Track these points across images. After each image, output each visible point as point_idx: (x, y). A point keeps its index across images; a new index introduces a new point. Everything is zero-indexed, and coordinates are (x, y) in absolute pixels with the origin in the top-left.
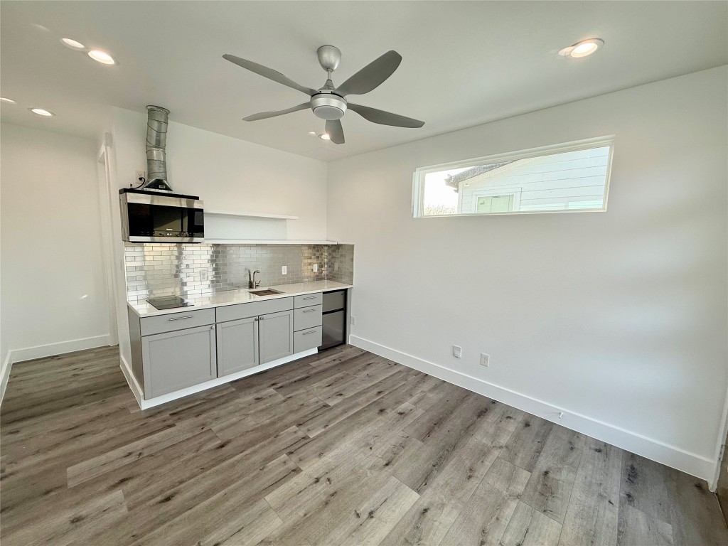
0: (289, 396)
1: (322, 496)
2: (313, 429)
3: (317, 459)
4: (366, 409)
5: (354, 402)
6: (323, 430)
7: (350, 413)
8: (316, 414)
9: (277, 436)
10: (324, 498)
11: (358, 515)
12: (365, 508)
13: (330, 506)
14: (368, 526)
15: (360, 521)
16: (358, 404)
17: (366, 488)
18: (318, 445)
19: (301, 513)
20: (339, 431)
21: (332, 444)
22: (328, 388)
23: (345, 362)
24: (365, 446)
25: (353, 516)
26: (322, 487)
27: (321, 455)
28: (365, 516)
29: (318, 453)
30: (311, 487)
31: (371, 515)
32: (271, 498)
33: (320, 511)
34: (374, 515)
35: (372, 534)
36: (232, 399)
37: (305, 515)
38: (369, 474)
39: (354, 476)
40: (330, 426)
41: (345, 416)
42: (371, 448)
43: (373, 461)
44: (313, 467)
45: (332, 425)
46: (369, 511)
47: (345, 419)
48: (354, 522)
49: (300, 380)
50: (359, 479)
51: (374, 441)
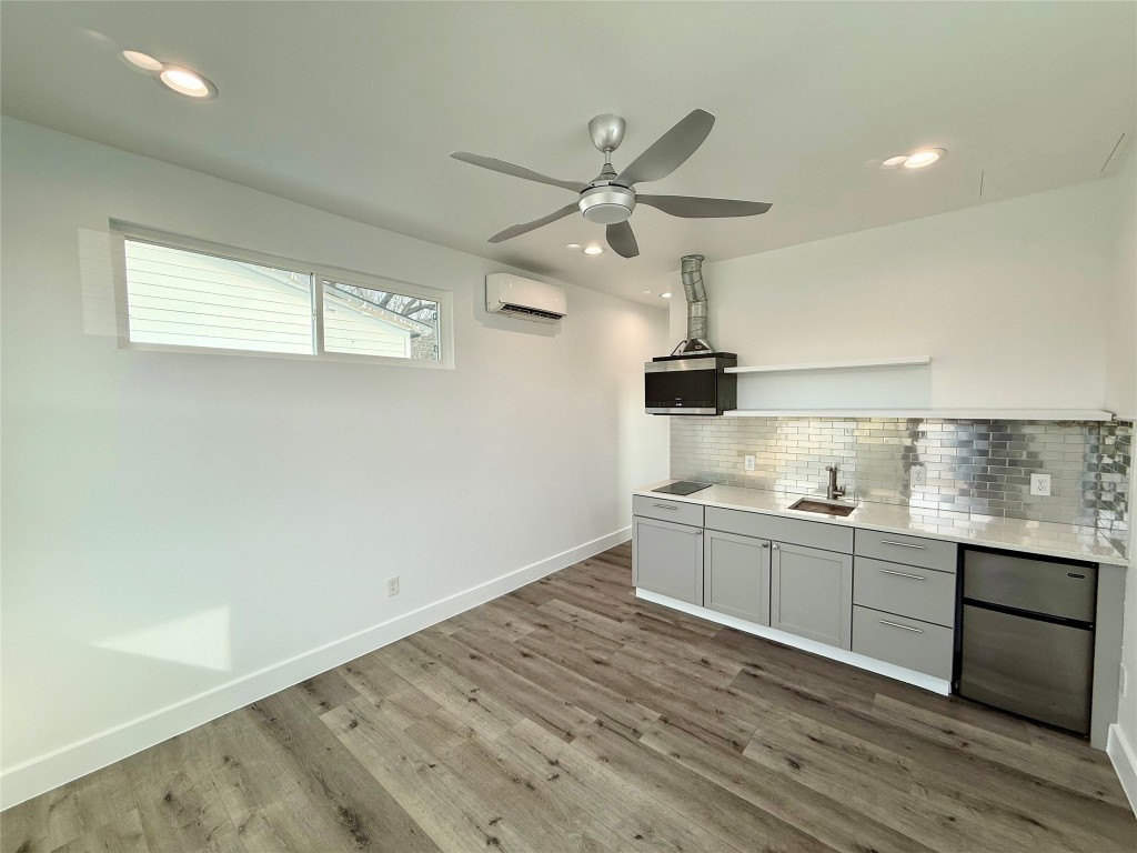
0: (734, 690)
1: (526, 773)
2: (661, 738)
3: (595, 756)
4: (771, 821)
5: (781, 793)
6: (665, 753)
7: (737, 791)
8: (703, 736)
9: (630, 702)
10: (524, 776)
11: (493, 822)
12: (506, 832)
13: (511, 785)
14: (474, 837)
15: (484, 825)
16: (780, 803)
17: (542, 831)
18: (625, 751)
19: (502, 756)
20: (671, 777)
21: (632, 770)
22: (806, 741)
23: (972, 758)
24: (642, 825)
25: (491, 816)
26: (541, 771)
27: (604, 759)
28: (492, 832)
29: (606, 755)
30: (542, 758)
31: (494, 841)
32: (527, 724)
33: (503, 774)
34: (492, 846)
35: (462, 844)
36: (689, 641)
37: (500, 760)
38: (571, 836)
39: (565, 811)
40: (678, 761)
41: (717, 781)
42: (639, 837)
43: (606, 843)
44: (578, 755)
45: (683, 764)
46: (499, 837)
47: (710, 783)
48: (484, 817)
49: (797, 693)
50: (560, 819)
51: (663, 845)
